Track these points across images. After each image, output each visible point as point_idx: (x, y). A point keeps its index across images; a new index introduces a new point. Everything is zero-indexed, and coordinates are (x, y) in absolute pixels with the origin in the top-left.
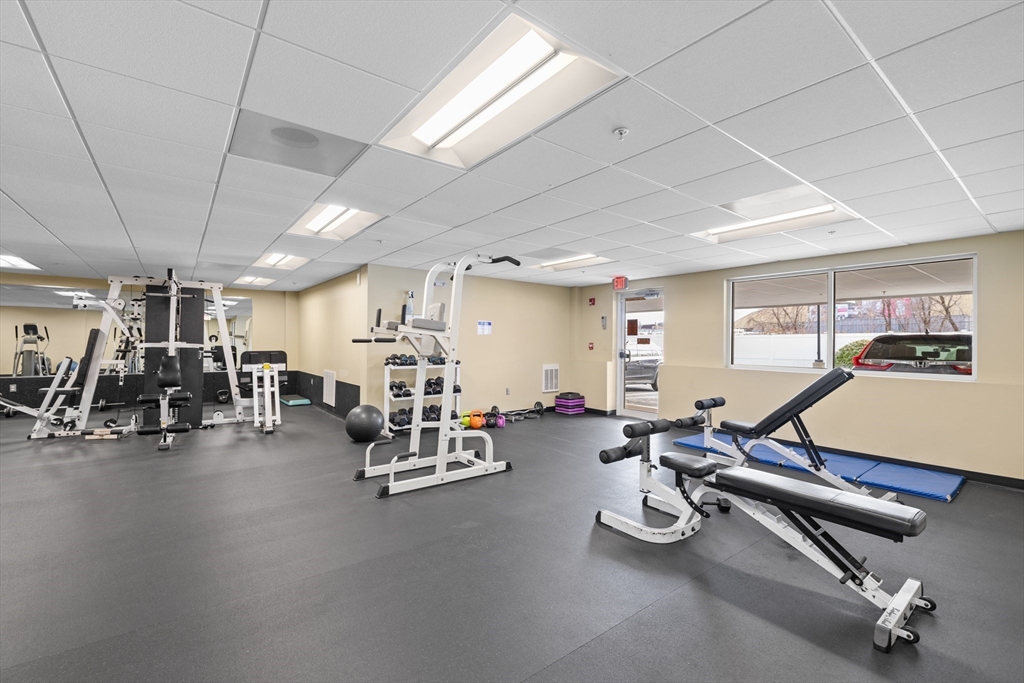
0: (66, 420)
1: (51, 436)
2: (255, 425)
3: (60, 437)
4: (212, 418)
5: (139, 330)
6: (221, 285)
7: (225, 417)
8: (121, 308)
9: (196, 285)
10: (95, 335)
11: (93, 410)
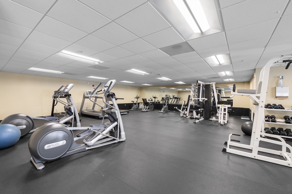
0: (185, 113)
1: (183, 116)
2: (219, 122)
3: (184, 117)
4: (212, 118)
5: (196, 95)
6: (215, 83)
7: (216, 119)
8: (194, 90)
9: (209, 83)
10: (189, 96)
11: (189, 112)
